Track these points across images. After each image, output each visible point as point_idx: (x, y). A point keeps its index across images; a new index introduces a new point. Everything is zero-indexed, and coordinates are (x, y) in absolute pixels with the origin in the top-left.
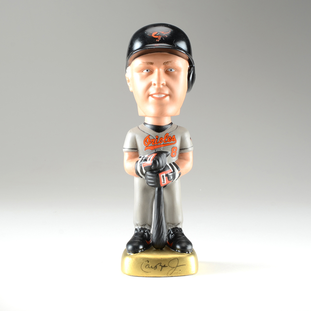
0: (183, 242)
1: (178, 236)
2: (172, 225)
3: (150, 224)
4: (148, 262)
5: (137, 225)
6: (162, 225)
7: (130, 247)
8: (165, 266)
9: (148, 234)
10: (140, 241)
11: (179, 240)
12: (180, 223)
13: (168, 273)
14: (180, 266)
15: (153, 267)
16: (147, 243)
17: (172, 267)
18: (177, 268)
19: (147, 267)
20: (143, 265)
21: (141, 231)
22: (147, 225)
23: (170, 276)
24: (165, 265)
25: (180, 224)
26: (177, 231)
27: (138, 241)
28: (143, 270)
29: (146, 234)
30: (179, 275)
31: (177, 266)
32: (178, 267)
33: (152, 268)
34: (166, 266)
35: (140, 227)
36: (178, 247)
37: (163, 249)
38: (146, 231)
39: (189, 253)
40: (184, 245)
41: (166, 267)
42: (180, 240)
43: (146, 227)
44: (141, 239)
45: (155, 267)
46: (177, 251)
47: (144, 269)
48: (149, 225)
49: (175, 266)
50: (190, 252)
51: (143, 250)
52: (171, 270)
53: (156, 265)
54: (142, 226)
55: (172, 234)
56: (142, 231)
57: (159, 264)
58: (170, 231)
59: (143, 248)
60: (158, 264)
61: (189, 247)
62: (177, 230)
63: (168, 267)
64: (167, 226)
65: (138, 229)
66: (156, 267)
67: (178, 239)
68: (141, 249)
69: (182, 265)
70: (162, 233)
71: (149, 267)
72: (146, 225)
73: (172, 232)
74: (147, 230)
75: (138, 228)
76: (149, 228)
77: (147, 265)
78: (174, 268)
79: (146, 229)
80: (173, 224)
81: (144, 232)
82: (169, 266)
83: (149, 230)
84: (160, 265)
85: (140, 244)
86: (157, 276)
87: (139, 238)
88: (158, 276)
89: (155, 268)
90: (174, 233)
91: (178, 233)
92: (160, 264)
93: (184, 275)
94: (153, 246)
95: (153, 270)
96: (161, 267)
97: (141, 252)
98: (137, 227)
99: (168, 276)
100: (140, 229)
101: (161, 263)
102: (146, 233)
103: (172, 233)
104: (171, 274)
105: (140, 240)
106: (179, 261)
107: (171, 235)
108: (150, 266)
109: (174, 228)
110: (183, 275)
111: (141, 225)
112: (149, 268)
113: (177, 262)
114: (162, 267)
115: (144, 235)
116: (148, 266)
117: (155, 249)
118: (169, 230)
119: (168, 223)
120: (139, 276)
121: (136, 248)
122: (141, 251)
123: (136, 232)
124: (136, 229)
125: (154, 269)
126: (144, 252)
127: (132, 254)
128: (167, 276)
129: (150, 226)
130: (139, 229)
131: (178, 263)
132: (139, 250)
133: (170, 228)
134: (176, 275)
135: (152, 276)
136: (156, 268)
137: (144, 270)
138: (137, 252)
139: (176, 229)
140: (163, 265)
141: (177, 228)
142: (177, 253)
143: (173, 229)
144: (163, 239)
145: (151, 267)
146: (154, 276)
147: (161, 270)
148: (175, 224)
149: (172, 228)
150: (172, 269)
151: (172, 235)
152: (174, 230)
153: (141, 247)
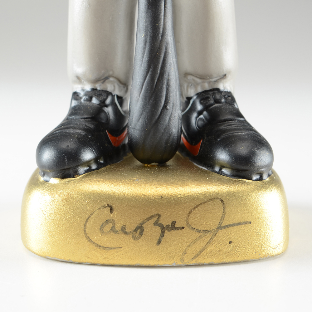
0: (241, 139)
1: (222, 118)
2: (199, 80)
3: (122, 77)
4: (112, 210)
5: (79, 79)
6: (166, 77)
7: (48, 155)
8: (173, 227)
9: (116, 111)
10: (83, 133)
11: (224, 131)
12: (230, 72)
13: (185, 253)
14: (232, 225)
15: (128, 230)
16: (109, 142)
17: (199, 231)
18: (221, 233)
19: (108, 228)
20: (91, 221)
21: (90, 99)
22: (111, 79)
23: (194, 262)
24: (174, 223)
25: (229, 77)
26: (217, 101)
27: (79, 134)
28: (90, 240)
29: (109, 110)
30: (227, 260)
31: (220, 227)
32: (224, 231)
33: (126, 233)
34: (176, 226)
35: (88, 88)
36: (222, 156)
37: (168, 163)
38: (108, 101)
39: (261, 179)
40: (242, 149)
41: (177, 229)
42: (230, 130)
43: (109, 88)
44: (92, 126)
45: (136, 230)
46: (217, 169)
47: (97, 237)
48: (120, 81)
49: (212, 225)
50: (265, 177)
51: (94, 167)
52: (196, 241)
53: (142, 224)
54: (96, 81)
55: (200, 113)
56: (95, 101)
57: (152, 217)
58: (194, 103)
59: (96, 160)
60: (148, 219)
61: (262, 159)
62: (218, 97)
63: (187, 230)
64: (181, 86)
65: (82, 94)
66: (140, 229)
67: (223, 127)
68: (88, 163)
69: (239, 224)
70: (165, 107)
71: (113, 230)
72: (107, 78)
73: (201, 103)
74: (113, 96)
75: (83, 90)
76: (120, 91)
77: (107, 222)
78: (209, 236)
79: (108, 93)
80: (203, 77)
81: (103, 104)
82: (189, 226)
83: (121, 100)
84: (156, 224)
85: (84, 143)
86: (144, 263)
87: (83, 122)
88: (147, 263)
89: (137, 234)
90: (206, 108)
91: (220, 108)
92: (155, 219)
93: (246, 259)
94: (131, 155)
95: (129, 239)
96: (158, 229)
97: (86, 171)
98: (78, 88)
99: (187, 261)
100: (87, 94)
101: (159, 216)
102: (107, 106)
103: (199, 107)
104: (196, 256)
105: (85, 130)
106: (228, 207)
107: (195, 115)
108: (118, 227)
109: (205, 92)
110: (239, 259)
111: (92, 77)
112: (116, 232)
113: (221, 213)
114: (163, 229)
115: (102, 115)
116: (110, 225)
117: (139, 163)
118: (189, 99)
119: (186, 74)
120: (77, 261)
121: (69, 159)
122: (86, 168)
123: (74, 103)
124: (75, 95)
125: (134, 238)
126: (97, 173)
127: (55, 181)
128: (179, 263)
129: (125, 84)
130: (85, 95)
131: (223, 217)
132: (78, 166)
133: (192, 93)
134: (215, 261)
135: (124, 263)
136: (141, 233)
137: (94, 238)
138: (71, 172)
139: (214, 94)
140: (166, 222)
141: (218, 90)
142: (220, 180)
143: (203, 96)
144: (168, 128)
145: (123, 229)
146: (134, 263)
147: (159, 242)
148: (211, 77)
149: (200, 90)
150: (200, 237)
151: (202, 116)
152: (208, 98)
153: (88, 155)
